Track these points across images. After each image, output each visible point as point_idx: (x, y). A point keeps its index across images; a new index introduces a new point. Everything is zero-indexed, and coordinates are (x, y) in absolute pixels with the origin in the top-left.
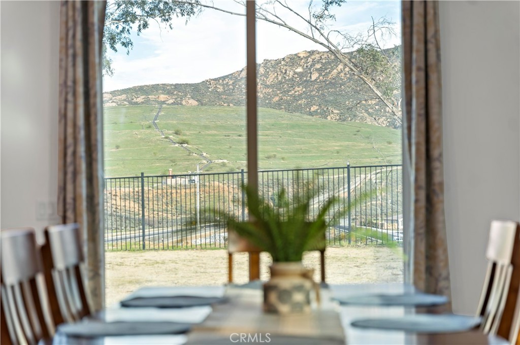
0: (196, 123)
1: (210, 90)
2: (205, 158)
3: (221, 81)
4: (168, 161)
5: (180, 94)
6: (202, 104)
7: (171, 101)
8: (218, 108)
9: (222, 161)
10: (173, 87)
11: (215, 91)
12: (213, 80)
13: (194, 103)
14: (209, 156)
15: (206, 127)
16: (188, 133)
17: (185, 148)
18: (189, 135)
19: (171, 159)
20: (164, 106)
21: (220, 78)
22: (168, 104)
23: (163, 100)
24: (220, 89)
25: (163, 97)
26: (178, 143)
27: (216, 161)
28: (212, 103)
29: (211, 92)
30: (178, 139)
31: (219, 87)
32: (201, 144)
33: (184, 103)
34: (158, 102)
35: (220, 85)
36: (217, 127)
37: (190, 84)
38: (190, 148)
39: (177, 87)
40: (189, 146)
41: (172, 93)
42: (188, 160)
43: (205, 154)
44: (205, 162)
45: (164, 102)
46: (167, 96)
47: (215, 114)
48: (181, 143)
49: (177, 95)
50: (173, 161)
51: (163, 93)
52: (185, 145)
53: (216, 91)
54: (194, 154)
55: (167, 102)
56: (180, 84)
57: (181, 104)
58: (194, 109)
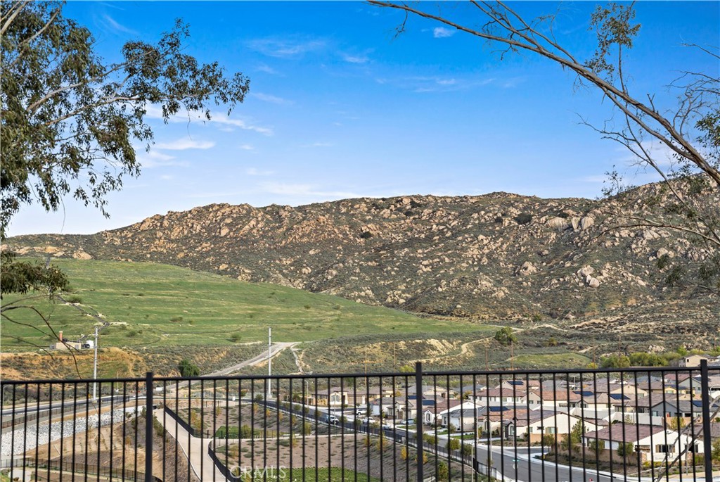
0: (89, 279)
1: (106, 242)
2: (101, 319)
3: (118, 233)
4: (57, 322)
5: (71, 246)
6: (96, 258)
7: (60, 254)
8: (115, 263)
9: (120, 323)
10: (63, 238)
11: (111, 245)
12: (110, 231)
13: (86, 256)
14: (105, 317)
15: (102, 285)
16: (81, 290)
17: (78, 307)
18: (81, 293)
19: (61, 319)
20: (53, 258)
21: (118, 230)
22: (57, 257)
23: (50, 252)
24: (118, 242)
25: (50, 249)
26: (69, 301)
27: (114, 323)
28: (107, 257)
29: (107, 245)
30: (68, 297)
31: (116, 239)
32: (96, 304)
33: (75, 256)
34: (45, 254)
35: (117, 237)
36: (114, 285)
37: (82, 236)
38: (83, 307)
39: (68, 238)
40: (82, 305)
41: (62, 245)
42: (81, 321)
43: (100, 315)
44: (101, 324)
45: (51, 255)
46: (55, 248)
47: (111, 270)
48: (72, 302)
49: (67, 246)
50: (63, 322)
51: (50, 245)
52: (78, 304)
53: (113, 244)
54: (88, 315)
55: (55, 255)
56: (72, 235)
57: (72, 257)
58: (88, 263)
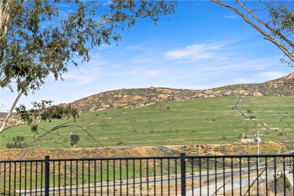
0: (260, 106)
1: (270, 87)
2: (265, 127)
3: (276, 82)
4: (243, 129)
5: (252, 89)
6: (265, 95)
7: (247, 94)
8: (274, 97)
9: (275, 128)
10: (248, 86)
11: (273, 88)
12: (272, 81)
13: (260, 94)
14: (267, 125)
15: (267, 109)
16: (255, 112)
17: (254, 121)
18: (256, 113)
19: (245, 127)
20: (242, 96)
21: (276, 80)
22: (245, 96)
23: (242, 93)
24: (276, 86)
25: (242, 92)
26: (249, 118)
27: (272, 128)
28: (271, 95)
29: (270, 88)
30: (249, 116)
31: (275, 85)
32: (263, 119)
33: (254, 94)
34: (239, 94)
35: (276, 84)
36: (273, 109)
37: (258, 84)
38: (256, 121)
39: (250, 85)
40: (256, 120)
41: (247, 89)
42: (255, 128)
43: (265, 125)
44: (265, 129)
45: (242, 94)
46: (244, 91)
47: (272, 101)
48: (251, 118)
49: (250, 90)
50: (246, 128)
51: (242, 89)
52: (253, 119)
53: (274, 87)
54: (258, 124)
55: (244, 94)
56: (252, 84)
57: (253, 95)
58: (260, 98)
